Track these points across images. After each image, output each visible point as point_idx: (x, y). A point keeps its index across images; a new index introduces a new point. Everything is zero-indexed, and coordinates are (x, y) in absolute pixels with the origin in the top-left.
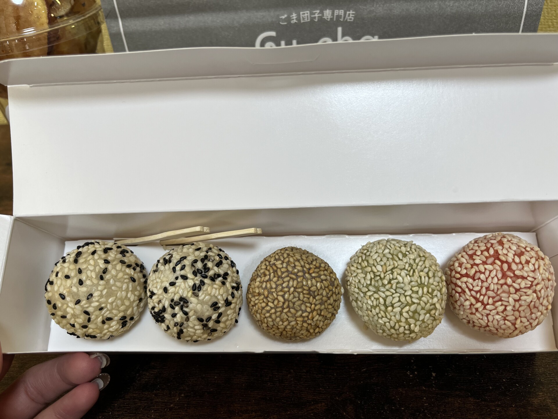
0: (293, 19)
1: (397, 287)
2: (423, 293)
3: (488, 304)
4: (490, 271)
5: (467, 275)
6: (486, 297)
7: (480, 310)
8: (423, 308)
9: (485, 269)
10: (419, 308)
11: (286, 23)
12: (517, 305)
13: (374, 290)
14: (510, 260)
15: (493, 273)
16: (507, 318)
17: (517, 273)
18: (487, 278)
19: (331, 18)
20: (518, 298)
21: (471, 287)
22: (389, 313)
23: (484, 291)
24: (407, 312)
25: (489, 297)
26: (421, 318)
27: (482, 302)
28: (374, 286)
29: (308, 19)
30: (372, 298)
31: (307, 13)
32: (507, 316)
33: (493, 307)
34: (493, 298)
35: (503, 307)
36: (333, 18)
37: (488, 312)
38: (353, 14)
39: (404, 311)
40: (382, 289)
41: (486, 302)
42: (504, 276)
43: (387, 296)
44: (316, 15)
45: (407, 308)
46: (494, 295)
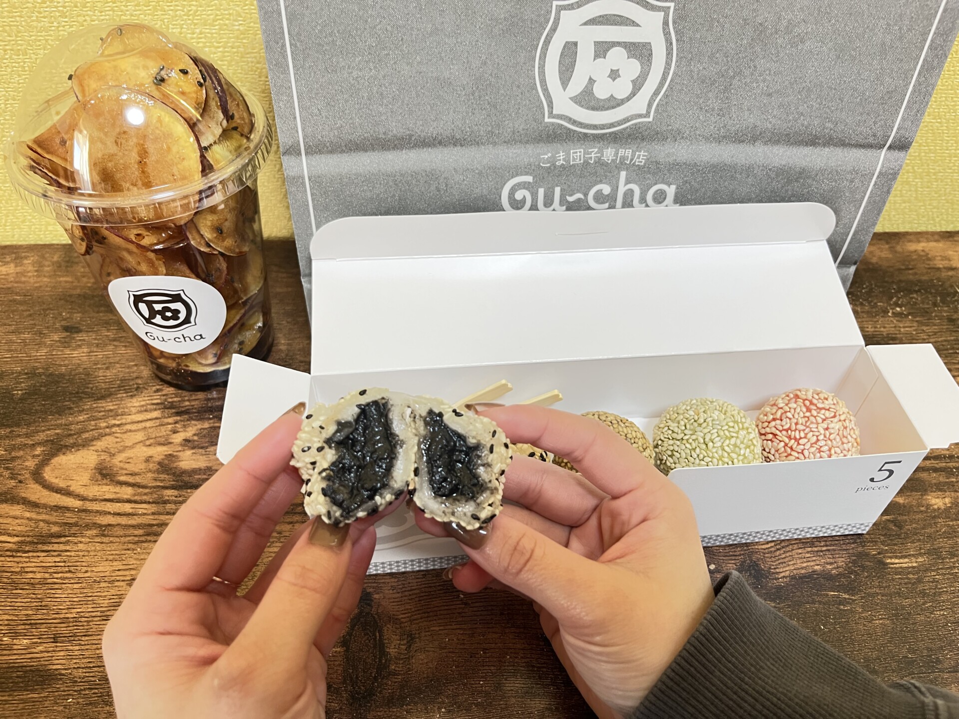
0: (560, 160)
1: (713, 424)
2: (739, 429)
3: (801, 438)
4: (795, 409)
5: (774, 420)
6: (797, 432)
7: (794, 447)
8: (742, 443)
9: (790, 408)
10: (738, 442)
11: (549, 165)
12: (827, 433)
13: (691, 432)
14: (810, 398)
15: (798, 410)
16: (822, 449)
17: (820, 405)
18: (793, 416)
19: (613, 160)
20: (826, 426)
21: (781, 428)
22: (710, 451)
23: (793, 427)
24: (728, 446)
25: (800, 431)
26: (742, 452)
27: (795, 439)
28: (690, 430)
29: (580, 160)
30: (691, 441)
31: (580, 152)
32: (821, 447)
33: (805, 440)
34: (804, 430)
35: (815, 438)
36: (616, 159)
37: (802, 447)
38: (643, 156)
39: (724, 445)
40: (698, 429)
41: (798, 437)
42: (809, 410)
43: (705, 434)
44: (593, 155)
45: (727, 442)
46: (804, 428)
